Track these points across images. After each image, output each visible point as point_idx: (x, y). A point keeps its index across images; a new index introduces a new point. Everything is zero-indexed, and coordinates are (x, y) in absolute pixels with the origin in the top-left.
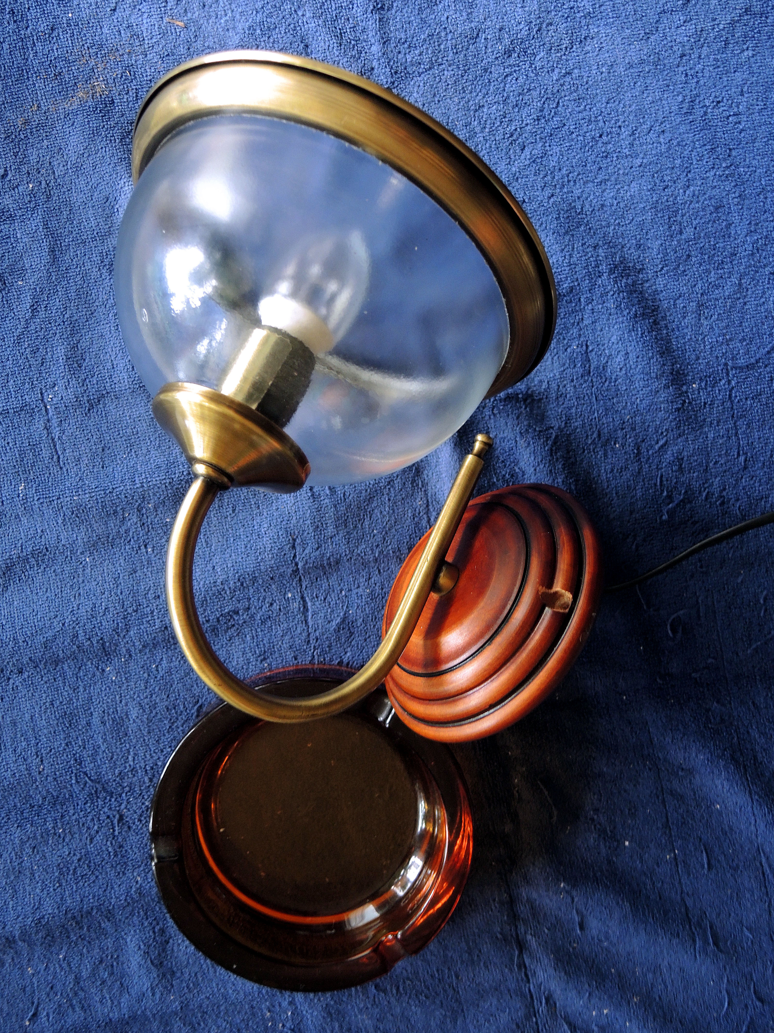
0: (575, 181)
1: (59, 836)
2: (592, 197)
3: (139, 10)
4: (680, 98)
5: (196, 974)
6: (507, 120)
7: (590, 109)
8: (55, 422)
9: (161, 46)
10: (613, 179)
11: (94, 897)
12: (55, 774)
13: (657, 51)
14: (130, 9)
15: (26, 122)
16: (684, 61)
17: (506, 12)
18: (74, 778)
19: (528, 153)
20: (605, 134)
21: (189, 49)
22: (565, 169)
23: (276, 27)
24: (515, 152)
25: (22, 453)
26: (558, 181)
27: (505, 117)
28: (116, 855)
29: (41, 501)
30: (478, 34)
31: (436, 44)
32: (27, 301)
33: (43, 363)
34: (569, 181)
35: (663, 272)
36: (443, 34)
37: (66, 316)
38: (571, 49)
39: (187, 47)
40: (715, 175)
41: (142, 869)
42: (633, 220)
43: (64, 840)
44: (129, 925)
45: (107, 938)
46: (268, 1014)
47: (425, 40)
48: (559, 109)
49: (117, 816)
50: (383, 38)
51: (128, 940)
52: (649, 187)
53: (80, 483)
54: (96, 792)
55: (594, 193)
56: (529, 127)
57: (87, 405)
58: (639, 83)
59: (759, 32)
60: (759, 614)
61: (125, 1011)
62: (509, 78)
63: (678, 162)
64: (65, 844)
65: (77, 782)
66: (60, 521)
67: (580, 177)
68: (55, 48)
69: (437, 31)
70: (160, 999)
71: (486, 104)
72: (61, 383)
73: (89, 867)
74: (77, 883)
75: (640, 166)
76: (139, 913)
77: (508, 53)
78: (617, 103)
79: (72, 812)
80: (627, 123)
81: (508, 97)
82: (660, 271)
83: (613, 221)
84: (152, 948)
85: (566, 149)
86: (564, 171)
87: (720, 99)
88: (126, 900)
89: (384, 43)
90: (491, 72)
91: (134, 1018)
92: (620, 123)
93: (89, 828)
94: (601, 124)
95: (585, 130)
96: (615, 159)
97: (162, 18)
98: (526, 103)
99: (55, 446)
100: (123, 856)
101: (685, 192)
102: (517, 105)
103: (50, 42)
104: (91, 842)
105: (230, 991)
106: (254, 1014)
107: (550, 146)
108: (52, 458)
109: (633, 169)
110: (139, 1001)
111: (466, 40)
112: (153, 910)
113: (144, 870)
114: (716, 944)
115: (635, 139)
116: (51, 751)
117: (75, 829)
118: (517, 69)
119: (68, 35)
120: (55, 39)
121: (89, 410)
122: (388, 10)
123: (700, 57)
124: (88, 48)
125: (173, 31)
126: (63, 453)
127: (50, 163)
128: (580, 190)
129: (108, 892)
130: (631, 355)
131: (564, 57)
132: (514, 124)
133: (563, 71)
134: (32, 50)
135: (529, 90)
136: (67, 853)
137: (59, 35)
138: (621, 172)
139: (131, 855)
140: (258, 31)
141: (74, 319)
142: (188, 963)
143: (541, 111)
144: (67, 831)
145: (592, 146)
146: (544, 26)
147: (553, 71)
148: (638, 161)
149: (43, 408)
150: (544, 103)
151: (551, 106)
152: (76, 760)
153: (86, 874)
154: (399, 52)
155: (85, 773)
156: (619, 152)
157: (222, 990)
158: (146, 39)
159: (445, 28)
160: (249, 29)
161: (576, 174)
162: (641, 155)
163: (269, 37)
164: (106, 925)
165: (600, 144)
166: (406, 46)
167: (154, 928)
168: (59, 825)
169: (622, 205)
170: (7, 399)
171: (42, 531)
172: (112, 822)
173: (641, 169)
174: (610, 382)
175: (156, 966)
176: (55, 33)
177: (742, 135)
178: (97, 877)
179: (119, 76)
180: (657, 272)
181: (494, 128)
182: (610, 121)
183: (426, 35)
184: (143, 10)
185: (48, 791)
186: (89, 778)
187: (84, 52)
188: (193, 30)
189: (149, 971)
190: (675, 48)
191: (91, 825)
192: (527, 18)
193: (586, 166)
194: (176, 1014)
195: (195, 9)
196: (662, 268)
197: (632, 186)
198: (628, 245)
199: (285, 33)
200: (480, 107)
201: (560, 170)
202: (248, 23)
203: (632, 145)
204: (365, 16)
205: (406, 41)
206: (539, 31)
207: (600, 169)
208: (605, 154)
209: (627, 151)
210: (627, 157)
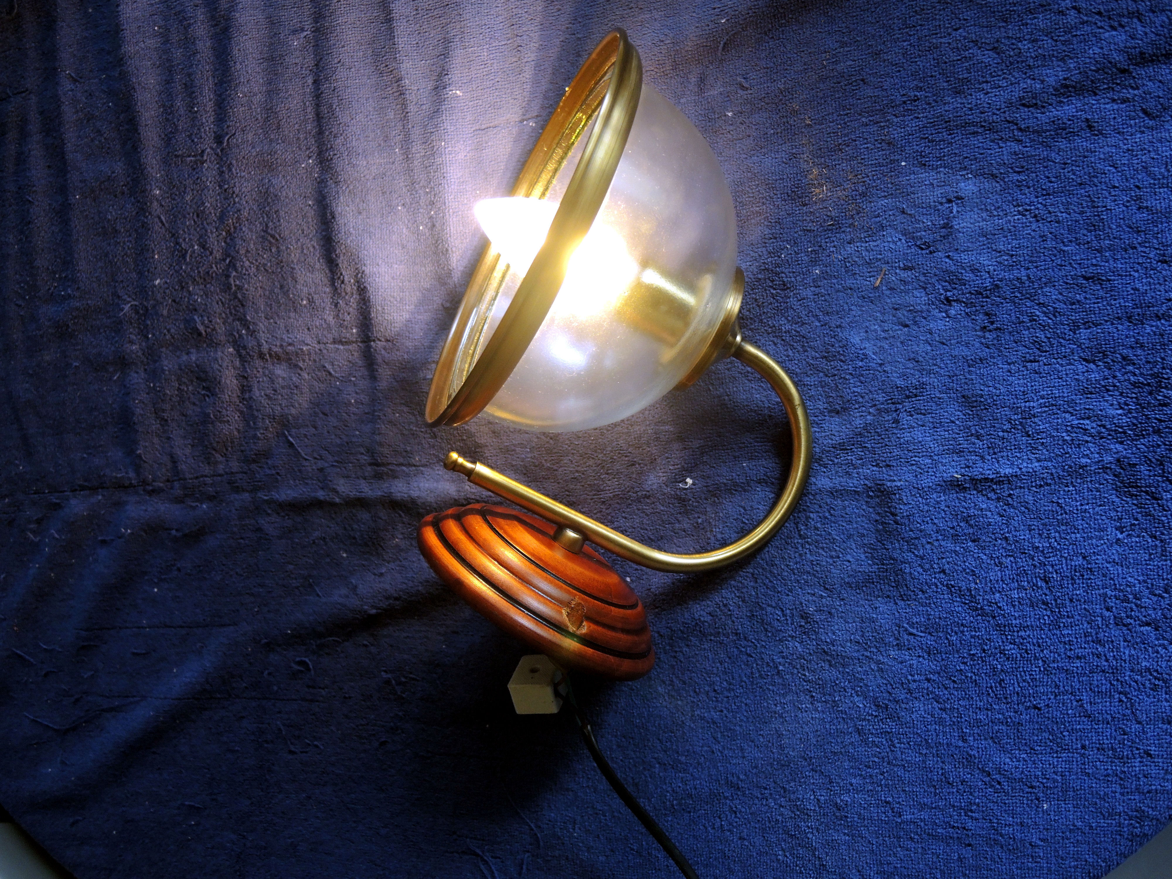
0: (675, 657)
1: (192, 108)
2: (658, 670)
3: (900, 240)
4: (742, 777)
7: (742, 687)
8: (513, 129)
9: (857, 259)
12: (235, 108)
13: (792, 765)
14: (902, 230)
15: (795, 112)
16: (779, 790)
17: (848, 622)
18: (231, 124)
20: (716, 695)
21: (851, 289)
23: (862, 383)
25: (488, 95)
28: (176, 156)
30: (827, 589)
31: (825, 545)
34: (676, 652)
36: (834, 553)
38: (804, 679)
39: (853, 287)
40: (668, 792)
41: (166, 178)
43: (189, 112)
44: (128, 165)
46: (64, 276)
47: (830, 534)
48: (745, 656)
49: (203, 160)
50: (836, 492)
52: (663, 726)
54: (221, 142)
56: (730, 623)
58: (762, 740)
59: (801, 872)
60: (306, 738)
62: (780, 613)
63: (683, 759)
64: (187, 112)
65: (228, 127)
68: (869, 145)
69: (838, 549)
70: (77, 187)
71: (757, 585)
76: (135, 173)
77: (805, 616)
79: (209, 120)
84: (112, 183)
87: (738, 815)
88: (144, 163)
90: (788, 595)
92: (725, 712)
93: (196, 134)
94: (726, 693)
97: (888, 263)
99: (494, 127)
100: (175, 162)
101: (655, 758)
103: (876, 140)
104: (186, 135)
108: (482, 123)
111: (823, 576)
112: (136, 186)
114: (83, 647)
115: (708, 723)
116: (254, 105)
117: (196, 122)
118: (789, 622)
119: (881, 161)
120: (879, 146)
122: (867, 502)
123: (781, 806)
124: (864, 182)
125: (872, 273)
126: (485, 134)
127: (749, 136)
129: (152, 148)
131: (795, 671)
133: (781, 668)
134: (870, 121)
135: (766, 630)
136: (180, 114)
137: (883, 150)
140: (860, 364)
143: (745, 638)
145: (706, 680)
146: (829, 658)
147: (783, 657)
149: (526, 118)
150: (752, 642)
151: (748, 649)
154: (820, 507)
155: (234, 134)
156: (698, 705)
158: (867, 245)
159: (839, 557)
160: (863, 354)
162: (692, 725)
163: (851, 374)
165: (707, 688)
166: (827, 514)
176: (885, 146)
177: (702, 828)
179: (829, 214)
182: (728, 702)
183: (835, 537)
184: (899, 243)
187: (859, 177)
188: (870, 295)
190: (792, 784)
192: (838, 643)
194: (67, 200)
195: (893, 300)
199: (854, 392)
200: (756, 578)
201: (687, 645)
202: (871, 354)
203: (702, 718)
204: (862, 477)
205: (831, 515)
206: (824, 651)
207: (684, 683)
208: (697, 690)
209: (697, 712)
210: (693, 711)
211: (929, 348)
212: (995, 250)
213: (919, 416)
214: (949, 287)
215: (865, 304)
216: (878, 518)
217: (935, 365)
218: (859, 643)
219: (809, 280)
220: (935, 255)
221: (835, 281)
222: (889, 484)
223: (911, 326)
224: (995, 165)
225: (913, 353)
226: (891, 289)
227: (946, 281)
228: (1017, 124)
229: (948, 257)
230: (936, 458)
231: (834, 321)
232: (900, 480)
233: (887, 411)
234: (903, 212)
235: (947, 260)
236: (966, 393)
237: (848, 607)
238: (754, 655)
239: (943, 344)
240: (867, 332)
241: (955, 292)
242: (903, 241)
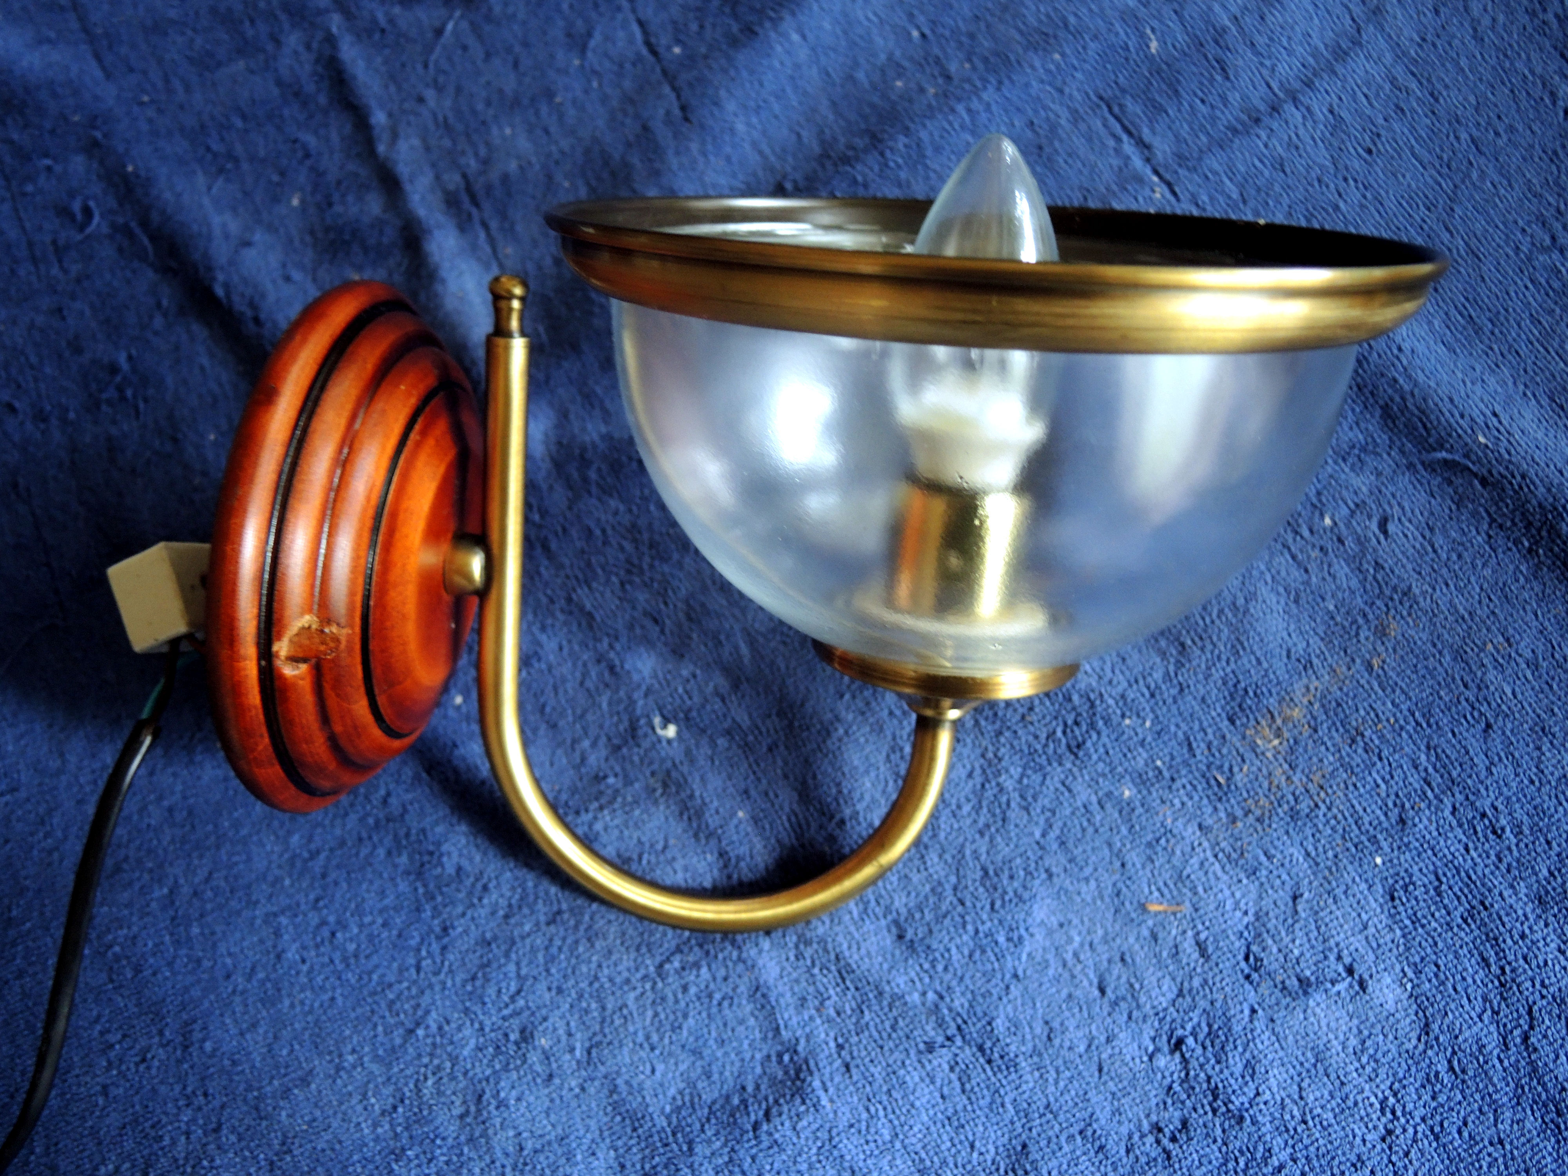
2: (327, 822)
3: (1246, 913)
4: (208, 1046)
9: (1178, 852)
13: (264, 1123)
14: (1264, 909)
15: (1382, 633)
16: (214, 1119)
17: (548, 1115)
20: (326, 940)
21: (1123, 865)
23: (970, 956)
25: (1174, 96)
30: (589, 1053)
31: (662, 1016)
34: (370, 838)
36: (655, 1038)
38: (418, 1080)
39: (1129, 866)
40: (129, 928)
47: (685, 1016)
50: (763, 995)
52: (235, 871)
56: (460, 909)
58: (285, 1052)
62: (513, 989)
63: (195, 930)
66: (1072, 19)
68: (1383, 786)
69: (666, 1041)
71: (544, 928)
77: (526, 1036)
87: (142, 1068)
89: (757, 989)
90: (549, 989)
92: (305, 968)
94: (337, 957)
97: (1196, 910)
99: (1123, 126)
101: (176, 882)
103: (1397, 795)
108: (1121, 107)
111: (609, 1037)
115: (274, 947)
118: (506, 1012)
119: (1366, 820)
120: (1390, 805)
122: (768, 1057)
123: (188, 1134)
124: (1317, 805)
125: (1166, 891)
126: (1107, 121)
127: (1306, 571)
131: (426, 1060)
133: (420, 1032)
134: (1426, 770)
135: (474, 978)
137: (1386, 814)
140: (1001, 939)
143: (444, 948)
146: (473, 1109)
149: (1163, 173)
150: (443, 963)
151: (429, 961)
154: (725, 979)
156: (296, 916)
158: (1212, 859)
159: (653, 1049)
160: (1020, 938)
162: (258, 921)
163: (977, 932)
165: (332, 919)
166: (717, 996)
170: (1230, 166)
176: (1394, 815)
177: (95, 1013)
179: (1236, 769)
182: (323, 966)
183: (685, 1027)
184: (1238, 914)
187: (1322, 794)
188: (1127, 904)
190: (233, 1138)
192: (505, 1115)
195: (1137, 947)
199: (948, 950)
200: (555, 921)
201: (389, 853)
202: (1027, 949)
203: (277, 934)
204: (807, 1030)
205: (720, 1004)
206: (480, 1096)
207: (324, 876)
208: (321, 903)
209: (284, 920)
210: (283, 912)
211: (1082, 1048)
212: (1300, 1089)
213: (957, 1084)
214: (1201, 1037)
215: (1107, 900)
216: (750, 1089)
217: (1058, 1072)
218: (522, 1149)
219: (1105, 785)
220: (1247, 986)
221: (1124, 830)
222: (817, 1084)
223: (1106, 1000)
224: (1447, 1021)
225: (1062, 1024)
226: (1155, 937)
227: (1210, 1026)
228: (1532, 1027)
229: (1253, 1011)
230: (898, 1145)
231: (1056, 861)
232: (832, 1101)
233: (941, 1024)
234: (1295, 898)
235: (1247, 1012)
236: (1032, 1148)
237: (574, 1104)
238: (422, 975)
239: (1100, 1070)
240: (1061, 925)
241: (1199, 1051)
242: (1246, 920)
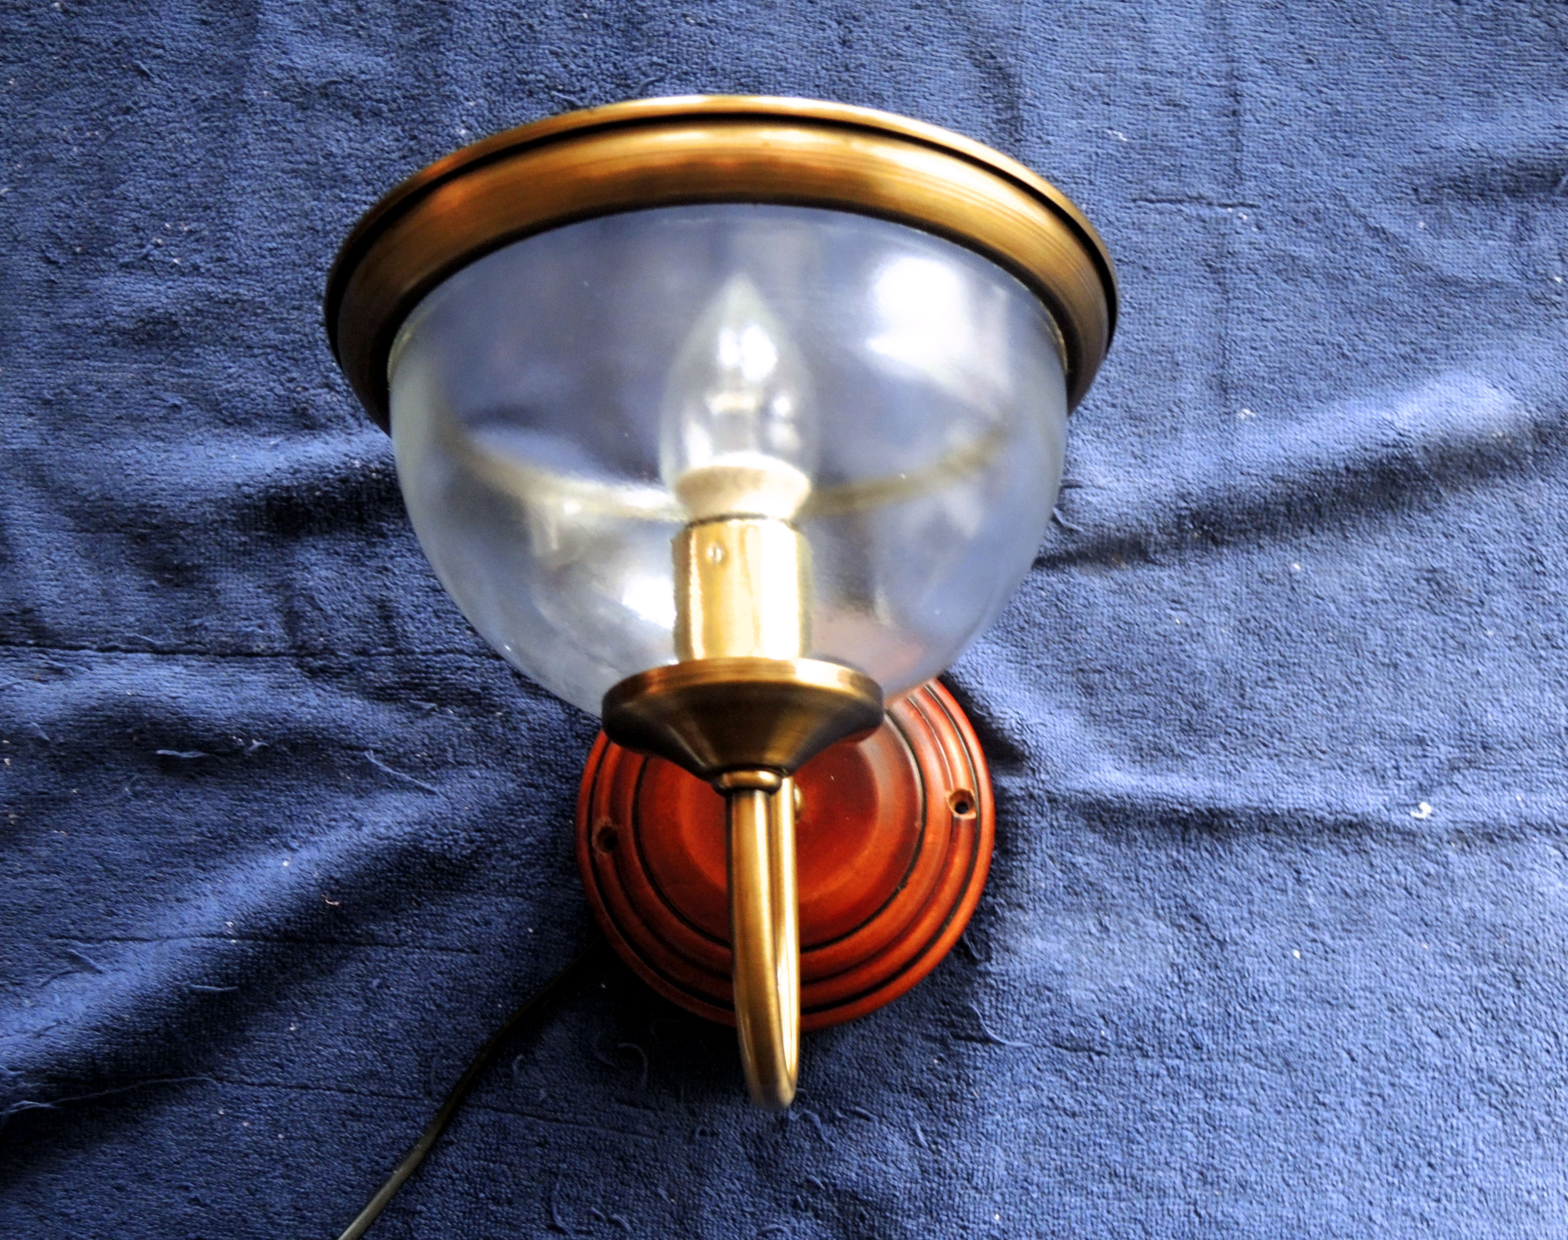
0: (1369, 1104)
1: (577, 11)
2: (1338, 1126)
5: (289, 141)
6: (1489, 1020)
7: (1477, 1159)
8: (1205, 212)
10: (1360, 1167)
11: (467, 30)
12: (675, 37)
18: (660, 61)
19: (1429, 1041)
20: (1432, 1173)
22: (1392, 1093)
24: (1437, 1019)
25: (1173, 152)
26: (1375, 1076)
27: (1493, 1018)
28: (520, 82)
29: (1094, 157)
32: (1393, 227)
33: (1295, 220)
34: (1371, 1094)
35: (1193, 1215)
37: (1356, 274)
41: (486, 113)
42: (1288, 1185)
43: (569, 15)
44: (403, 69)
45: (394, 29)
46: (186, 229)
48: (1487, 1108)
49: (580, 103)
51: (380, 60)
52: (1333, 1225)
53: (1104, 220)
54: (628, 86)
55: (1343, 1131)
56: (1469, 1052)
57: (1219, 266)
61: (270, 17)
62: (1552, 1040)
64: (563, 14)
65: (652, 64)
66: (1056, 173)
67: (1374, 1114)
70: (268, 74)
71: (1521, 993)
72: (1261, 238)
73: (515, 38)
74: (496, 13)
75: (1370, 1219)
76: (418, 87)
78: (1478, 1205)
79: (609, 41)
80: (1443, 1213)
81: (1523, 1030)
82: (1196, 1212)
83: (1293, 1151)
84: (356, 90)
85: (1423, 1103)
86: (1388, 1090)
88: (446, 74)
91: (254, 27)
92: (1444, 1201)
93: (576, 56)
94: (1450, 1171)
95: (1445, 1143)
96: (1390, 1179)
98: (1508, 1056)
99: (1170, 201)
100: (515, 91)
102: (1508, 1042)
104: (552, 52)
105: (244, 183)
106: (193, 206)
107: (1434, 1078)
108: (1153, 192)
109: (1367, 1206)
110: (278, 43)
112: (414, 110)
113: (483, 116)
115: (1414, 1219)
116: (712, 43)
117: (581, 37)
121: (1210, 266)
126: (1157, 209)
128: (1353, 1110)
129: (468, 52)
130: (1070, 1120)
132: (1480, 1030)
135: (1527, 1067)
136: (548, 13)
138: (1368, 1184)
139: (512, 104)
141: (1350, 284)
142: (313, 136)
143: (1490, 1079)
144: (581, 24)
145: (1418, 1147)
147: (1548, 1114)
148: (1378, 1218)
149: (1229, 202)
150: (1502, 1086)
151: (1493, 1096)
152: (686, 73)
153: (505, 30)
155: (661, 80)
156: (1400, 1189)
157: (250, 172)
161: (1381, 1109)
162: (1386, 1224)
164: (416, 35)
165: (1418, 1160)
167: (386, 103)
168: (595, 17)
169: (1316, 1173)
170: (1258, 156)
171: (1049, 143)
172: (574, 93)
173: (1366, 1220)
174: (1035, 1076)
175: (325, 87)
178: (495, 44)
180: (1195, 1204)
181: (1480, 996)
182: (1451, 1186)
185: (652, 18)
186: (652, 83)
189: (320, 74)
191: (580, 62)
193: (1390, 1128)
196: (1199, 1216)
197: (1342, 1196)
198: (1249, 1167)
200: (1518, 982)
201: (1393, 1085)
203: (1406, 1213)
207: (1380, 1151)
208: (1401, 1165)
209: (1398, 1201)
210: (1390, 1200)
